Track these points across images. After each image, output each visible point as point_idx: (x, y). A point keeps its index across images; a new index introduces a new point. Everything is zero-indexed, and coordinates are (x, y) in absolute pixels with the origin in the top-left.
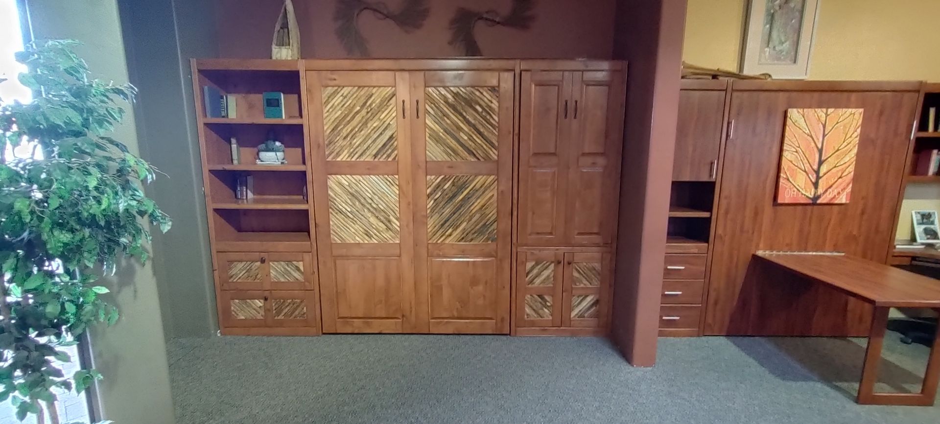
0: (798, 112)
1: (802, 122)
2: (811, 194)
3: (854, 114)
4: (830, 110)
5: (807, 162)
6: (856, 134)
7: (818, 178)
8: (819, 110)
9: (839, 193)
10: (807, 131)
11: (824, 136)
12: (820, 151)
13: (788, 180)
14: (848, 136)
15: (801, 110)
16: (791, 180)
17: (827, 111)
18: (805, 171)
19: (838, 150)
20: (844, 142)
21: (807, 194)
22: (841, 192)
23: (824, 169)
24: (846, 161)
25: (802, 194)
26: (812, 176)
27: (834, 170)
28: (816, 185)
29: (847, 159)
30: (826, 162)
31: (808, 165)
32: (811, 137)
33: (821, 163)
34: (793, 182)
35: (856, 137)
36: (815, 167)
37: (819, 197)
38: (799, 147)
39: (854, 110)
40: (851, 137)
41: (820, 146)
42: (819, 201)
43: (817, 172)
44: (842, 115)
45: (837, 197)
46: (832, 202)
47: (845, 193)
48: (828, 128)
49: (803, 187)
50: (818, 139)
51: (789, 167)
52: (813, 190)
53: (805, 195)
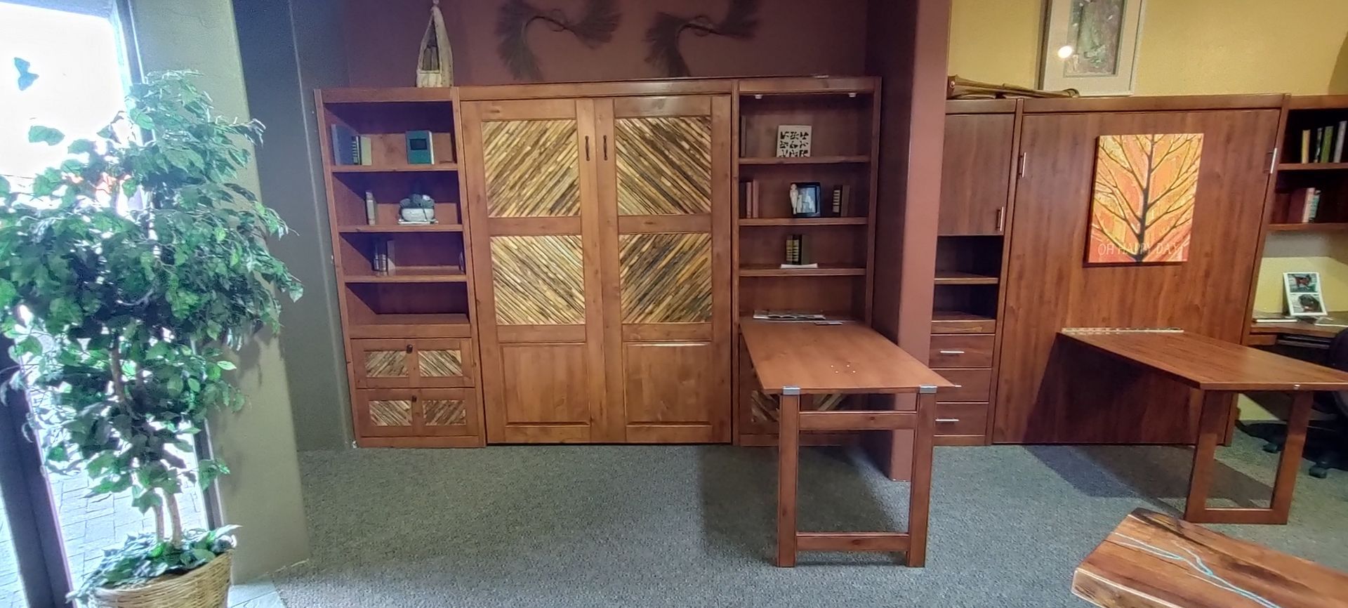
0: (1114, 140)
1: (1118, 152)
2: (1134, 251)
3: (1190, 140)
4: (1157, 137)
5: (1128, 207)
6: (1193, 168)
7: (1144, 228)
8: (1141, 137)
9: (1172, 249)
10: (1127, 166)
11: (1150, 171)
12: (1146, 192)
13: (1102, 231)
14: (1184, 170)
15: (1117, 138)
16: (1105, 230)
17: (1153, 137)
18: (1125, 219)
19: (1170, 190)
20: (1178, 178)
21: (1128, 250)
22: (1176, 247)
23: (1151, 216)
24: (1182, 204)
25: (1122, 250)
26: (1136, 226)
27: (1166, 217)
28: (1140, 238)
29: (1182, 202)
30: (1154, 206)
31: (1129, 211)
32: (1132, 172)
33: (1146, 207)
34: (1109, 234)
35: (1195, 171)
36: (1139, 214)
37: (1145, 254)
38: (1116, 187)
39: (1190, 136)
40: (1187, 172)
41: (1144, 185)
42: (1145, 260)
43: (1142, 220)
44: (1173, 143)
45: (1170, 253)
46: (1163, 260)
47: (1181, 248)
48: (1156, 161)
49: (1123, 241)
50: (1142, 176)
51: (1103, 213)
52: (1137, 244)
53: (1126, 251)
